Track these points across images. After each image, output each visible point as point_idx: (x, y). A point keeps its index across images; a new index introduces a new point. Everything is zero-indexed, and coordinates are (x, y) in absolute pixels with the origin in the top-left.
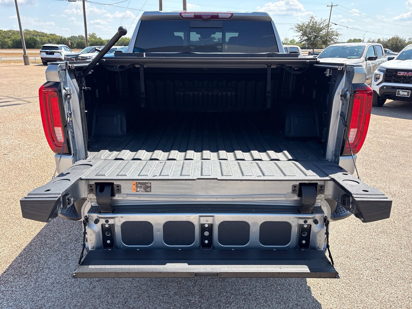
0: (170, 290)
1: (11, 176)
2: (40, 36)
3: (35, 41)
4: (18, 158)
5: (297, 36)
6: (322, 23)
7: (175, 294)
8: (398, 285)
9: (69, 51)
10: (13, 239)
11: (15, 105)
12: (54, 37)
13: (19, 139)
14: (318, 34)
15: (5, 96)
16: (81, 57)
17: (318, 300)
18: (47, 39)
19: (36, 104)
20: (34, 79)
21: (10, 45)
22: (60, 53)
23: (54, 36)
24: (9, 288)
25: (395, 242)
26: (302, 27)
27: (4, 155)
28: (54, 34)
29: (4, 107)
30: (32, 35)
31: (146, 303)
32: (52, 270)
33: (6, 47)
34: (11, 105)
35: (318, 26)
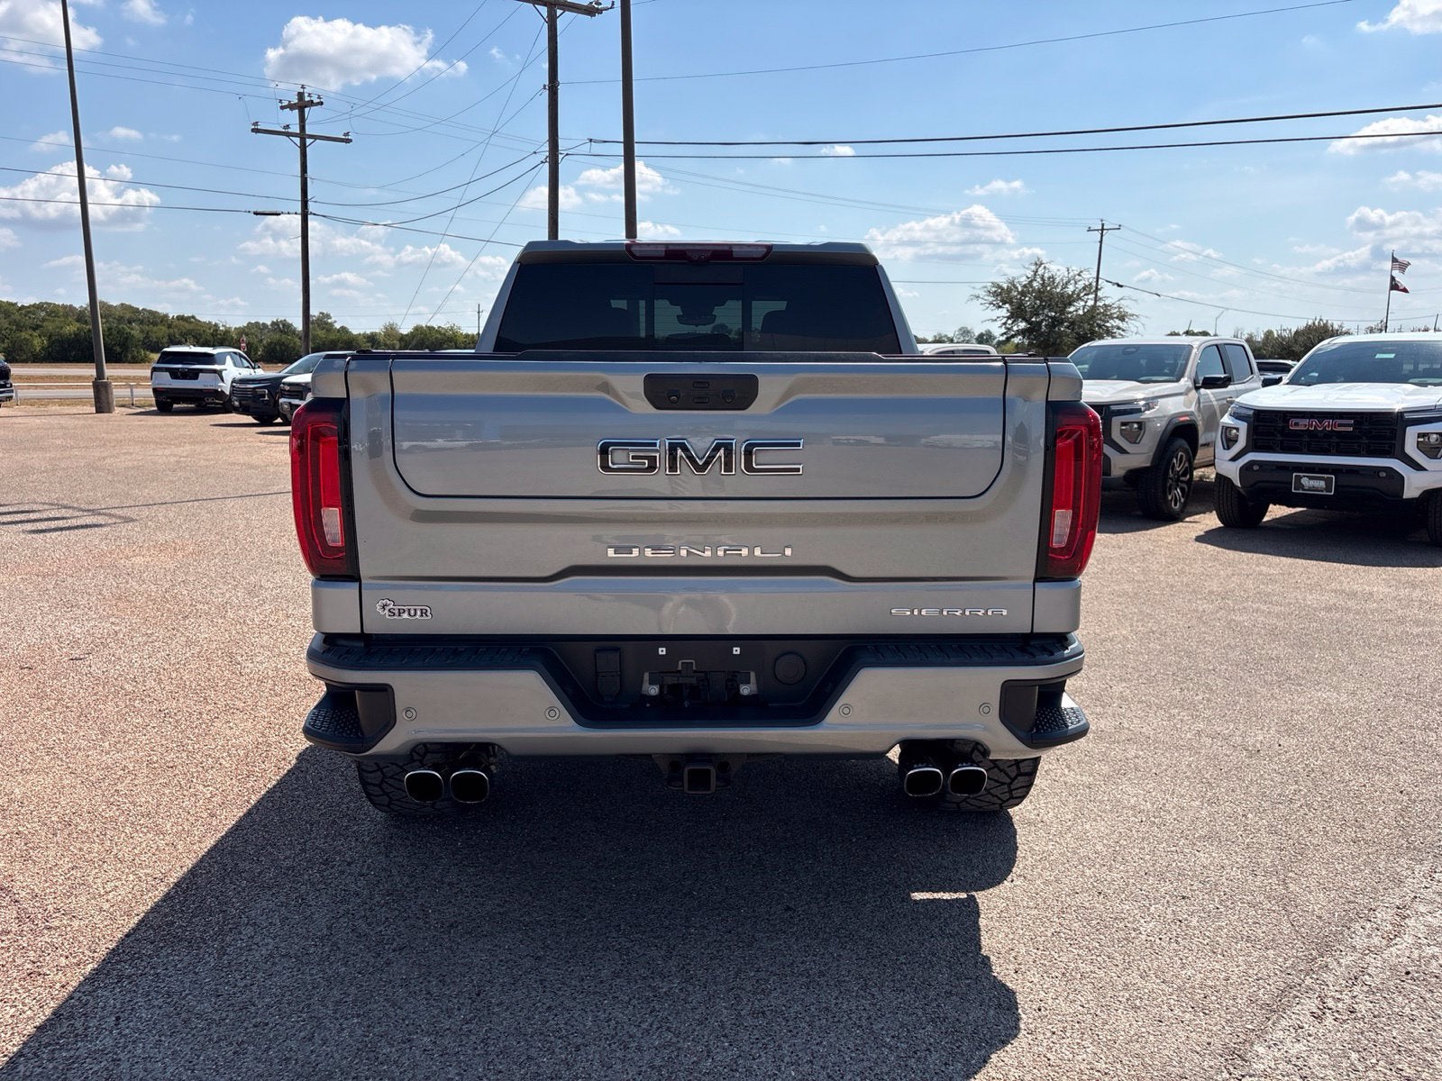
0: (601, 967)
1: (104, 714)
2: (142, 322)
3: (127, 338)
4: (118, 667)
5: (996, 320)
6: (1072, 282)
7: (616, 975)
8: (1234, 952)
9: (248, 367)
10: (137, 861)
11: (82, 527)
12: (191, 327)
13: (112, 620)
14: (1063, 312)
15: (44, 504)
16: (290, 384)
17: (1009, 984)
18: (165, 332)
19: (150, 523)
20: (131, 454)
21: (37, 351)
22: (219, 373)
23: (191, 323)
24: (147, 970)
25: (1238, 860)
26: (1009, 290)
27: (72, 659)
28: (189, 317)
29: (48, 535)
30: (115, 318)
31: (534, 993)
32: (262, 929)
33: (24, 357)
34: (69, 528)
35: (1058, 290)
